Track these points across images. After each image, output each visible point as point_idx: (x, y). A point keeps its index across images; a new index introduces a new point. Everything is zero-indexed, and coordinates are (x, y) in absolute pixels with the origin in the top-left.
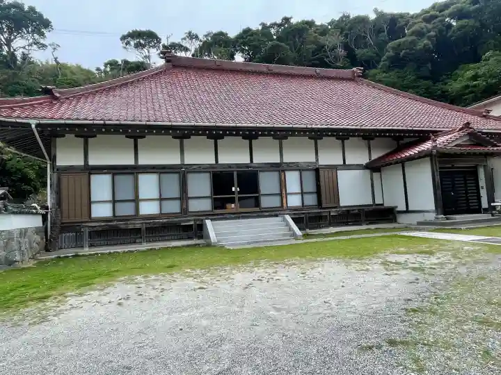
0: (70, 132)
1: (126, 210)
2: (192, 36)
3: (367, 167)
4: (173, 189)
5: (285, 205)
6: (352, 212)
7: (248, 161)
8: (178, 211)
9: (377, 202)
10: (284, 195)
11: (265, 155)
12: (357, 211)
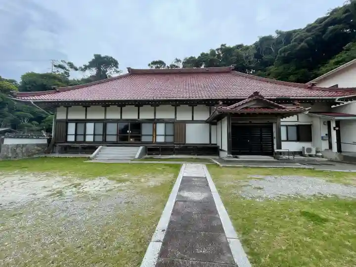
0: (62, 105)
1: (80, 138)
2: (178, 61)
3: (206, 122)
4: (100, 130)
5: (154, 141)
6: (189, 147)
7: (137, 118)
8: (102, 140)
9: (212, 143)
10: (154, 136)
11: (147, 114)
12: (192, 147)
